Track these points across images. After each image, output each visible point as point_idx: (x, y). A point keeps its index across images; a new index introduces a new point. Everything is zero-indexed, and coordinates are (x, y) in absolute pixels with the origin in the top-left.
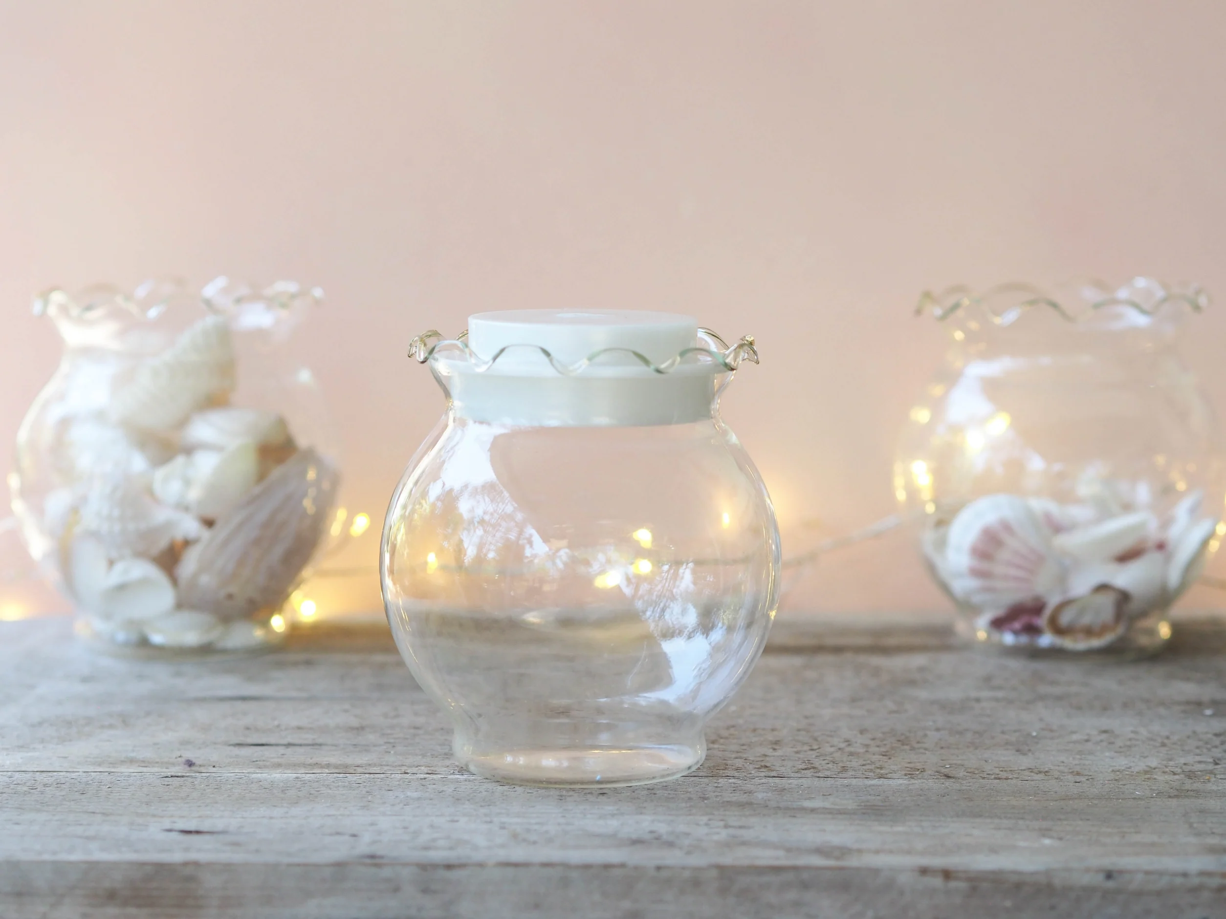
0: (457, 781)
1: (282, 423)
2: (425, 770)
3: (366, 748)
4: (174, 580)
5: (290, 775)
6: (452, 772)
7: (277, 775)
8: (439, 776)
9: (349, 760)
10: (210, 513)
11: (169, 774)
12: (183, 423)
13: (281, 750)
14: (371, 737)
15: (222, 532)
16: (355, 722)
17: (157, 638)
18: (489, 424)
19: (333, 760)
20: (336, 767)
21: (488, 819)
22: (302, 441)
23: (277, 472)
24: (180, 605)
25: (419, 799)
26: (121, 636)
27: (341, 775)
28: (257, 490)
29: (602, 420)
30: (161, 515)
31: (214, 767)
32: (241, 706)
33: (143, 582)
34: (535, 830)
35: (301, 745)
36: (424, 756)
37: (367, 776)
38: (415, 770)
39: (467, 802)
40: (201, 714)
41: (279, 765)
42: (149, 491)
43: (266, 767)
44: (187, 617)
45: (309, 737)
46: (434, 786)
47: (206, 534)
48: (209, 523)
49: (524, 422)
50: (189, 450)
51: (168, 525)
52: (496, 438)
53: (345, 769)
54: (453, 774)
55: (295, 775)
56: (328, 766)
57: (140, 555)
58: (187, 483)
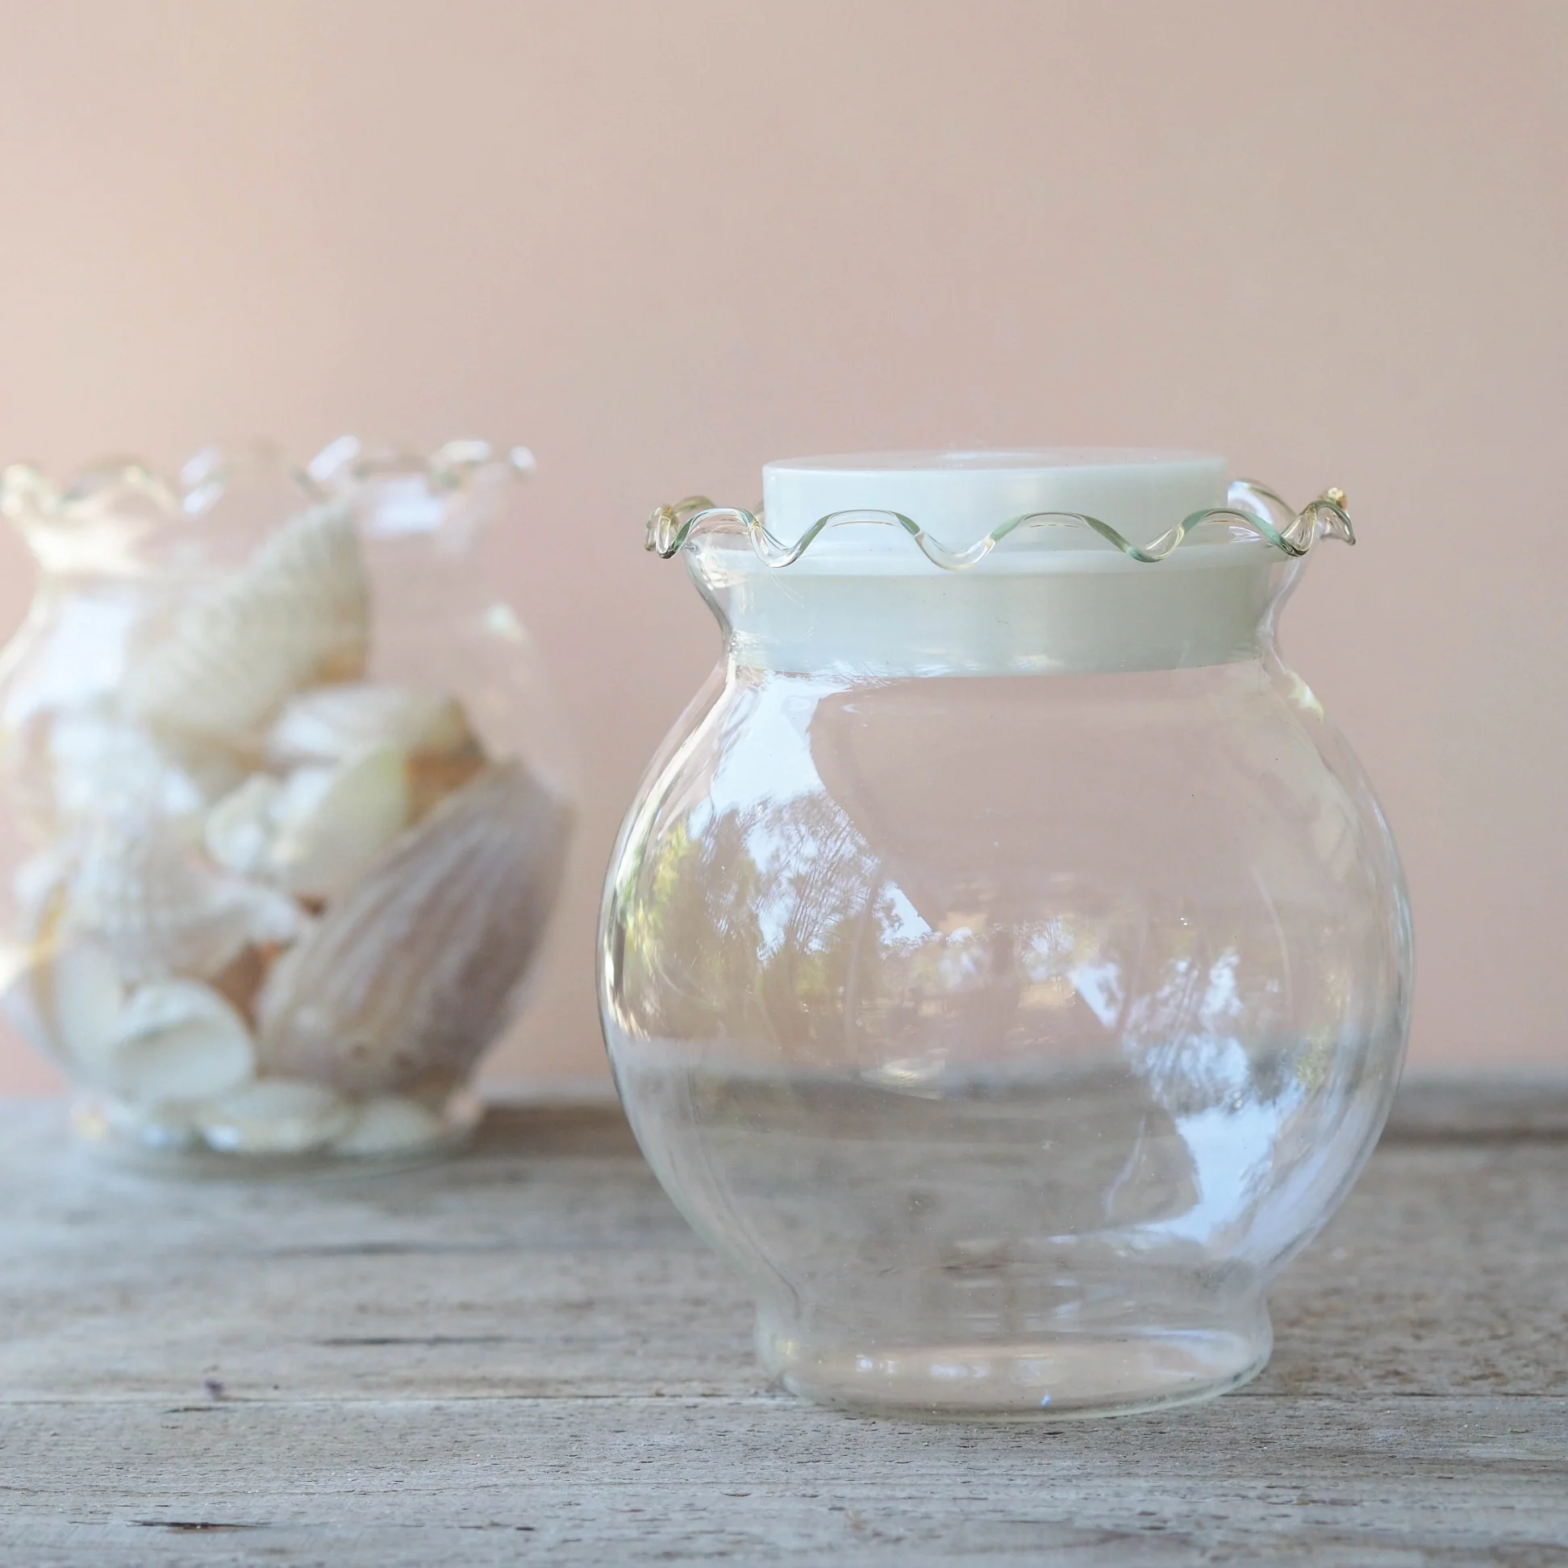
0: (760, 1411)
1: (456, 711)
2: (698, 1387)
3: (590, 1346)
4: (250, 1019)
5: (424, 1402)
6: (752, 1391)
7: (398, 1404)
8: (726, 1401)
9: (549, 1371)
10: (316, 887)
11: (183, 1405)
12: (268, 717)
13: (418, 1351)
14: (602, 1322)
15: (339, 925)
16: (575, 1291)
17: (224, 1136)
18: (806, 675)
19: (518, 1371)
20: (521, 1383)
21: (810, 1491)
22: (498, 748)
23: (445, 806)
24: (263, 1071)
25: (674, 1449)
26: (155, 1134)
27: (529, 1402)
28: (408, 840)
29: (1035, 662)
30: (223, 895)
31: (276, 1388)
32: (364, 1263)
33: (191, 1026)
34: (904, 1512)
35: (459, 1341)
36: (702, 1358)
37: (580, 1402)
38: (678, 1388)
39: (772, 1455)
40: (279, 1282)
41: (407, 1383)
42: (202, 851)
43: (380, 1386)
44: (279, 1093)
45: (477, 1325)
46: (711, 1422)
47: (308, 929)
48: (314, 907)
49: (876, 669)
50: (281, 769)
51: (237, 914)
52: (823, 702)
53: (537, 1388)
54: (756, 1395)
55: (434, 1403)
56: (506, 1382)
57: (185, 973)
58: (270, 828)
